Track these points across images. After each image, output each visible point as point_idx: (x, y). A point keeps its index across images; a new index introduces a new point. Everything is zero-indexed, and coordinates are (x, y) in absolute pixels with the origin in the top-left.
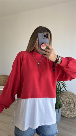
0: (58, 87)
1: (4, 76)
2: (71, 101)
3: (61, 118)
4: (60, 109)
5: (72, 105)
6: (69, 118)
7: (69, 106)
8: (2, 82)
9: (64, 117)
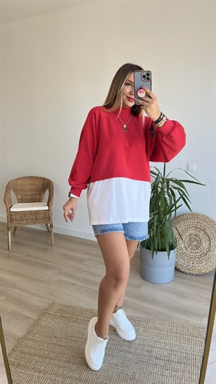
0: (168, 202)
1: (32, 177)
2: (201, 234)
3: (175, 275)
4: (172, 252)
5: (205, 245)
6: (196, 275)
7: (198, 248)
8: (28, 193)
9: (184, 272)
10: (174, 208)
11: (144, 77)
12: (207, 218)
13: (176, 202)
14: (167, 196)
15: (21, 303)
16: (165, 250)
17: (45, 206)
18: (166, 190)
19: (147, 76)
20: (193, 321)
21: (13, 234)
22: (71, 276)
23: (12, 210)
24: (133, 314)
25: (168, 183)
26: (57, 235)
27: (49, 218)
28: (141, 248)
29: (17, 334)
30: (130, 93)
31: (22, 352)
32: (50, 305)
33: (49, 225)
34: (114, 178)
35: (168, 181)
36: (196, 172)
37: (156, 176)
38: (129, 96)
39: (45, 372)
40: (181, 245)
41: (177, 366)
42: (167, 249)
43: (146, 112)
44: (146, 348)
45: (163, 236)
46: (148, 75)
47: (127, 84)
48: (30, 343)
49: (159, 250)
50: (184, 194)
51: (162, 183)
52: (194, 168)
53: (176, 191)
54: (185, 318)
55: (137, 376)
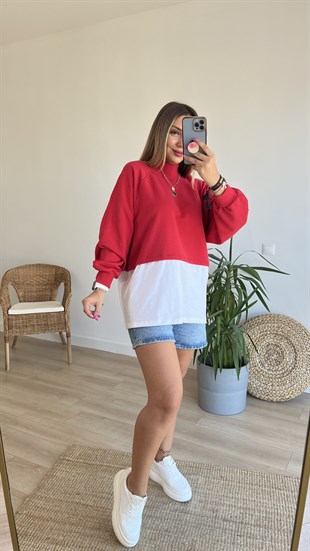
2: (283, 344)
3: (247, 403)
5: (289, 358)
6: (277, 402)
7: (278, 362)
8: (34, 289)
9: (259, 399)
10: (245, 306)
11: (197, 125)
12: (291, 320)
15: (27, 445)
16: (233, 367)
17: (59, 306)
18: (232, 281)
19: (201, 125)
20: (275, 466)
21: (12, 348)
23: (11, 312)
25: (235, 271)
26: (75, 349)
27: (65, 323)
28: (198, 365)
30: (176, 144)
31: (29, 516)
32: (69, 448)
33: (65, 333)
35: (236, 268)
36: (274, 256)
37: (218, 262)
38: (176, 148)
39: (64, 544)
40: (255, 358)
41: (254, 531)
42: (236, 365)
43: (200, 174)
44: (209, 506)
45: (230, 345)
46: (202, 122)
47: (173, 132)
48: (41, 503)
49: (224, 367)
50: (259, 286)
51: (228, 272)
52: (272, 250)
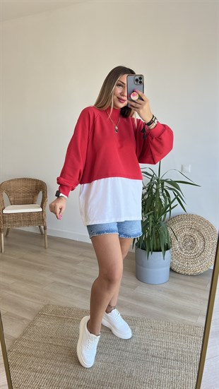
0: (163, 203)
1: (25, 179)
2: (196, 235)
3: (170, 276)
4: (167, 252)
5: (200, 245)
6: (191, 275)
7: (192, 248)
8: (21, 195)
9: (178, 273)
10: (169, 209)
11: (137, 80)
12: (202, 218)
13: (171, 203)
14: (162, 197)
15: (16, 304)
16: (161, 251)
17: (39, 208)
18: (160, 191)
19: (140, 80)
20: (189, 320)
21: (6, 237)
22: (66, 278)
23: (5, 212)
24: (129, 314)
25: (163, 184)
26: (50, 238)
27: (43, 220)
28: (136, 249)
29: (11, 335)
30: (122, 94)
31: (18, 353)
32: (45, 306)
33: (42, 227)
34: (110, 178)
35: (163, 182)
36: (190, 173)
37: (151, 177)
38: (120, 97)
39: (41, 372)
40: (176, 245)
41: (173, 364)
42: (163, 249)
43: (139, 114)
44: (142, 347)
45: (158, 236)
46: (140, 78)
47: (119, 85)
48: (26, 344)
49: (154, 251)
50: (179, 194)
51: (157, 184)
52: (189, 169)
53: (171, 192)
54: (180, 317)
55: (134, 374)
